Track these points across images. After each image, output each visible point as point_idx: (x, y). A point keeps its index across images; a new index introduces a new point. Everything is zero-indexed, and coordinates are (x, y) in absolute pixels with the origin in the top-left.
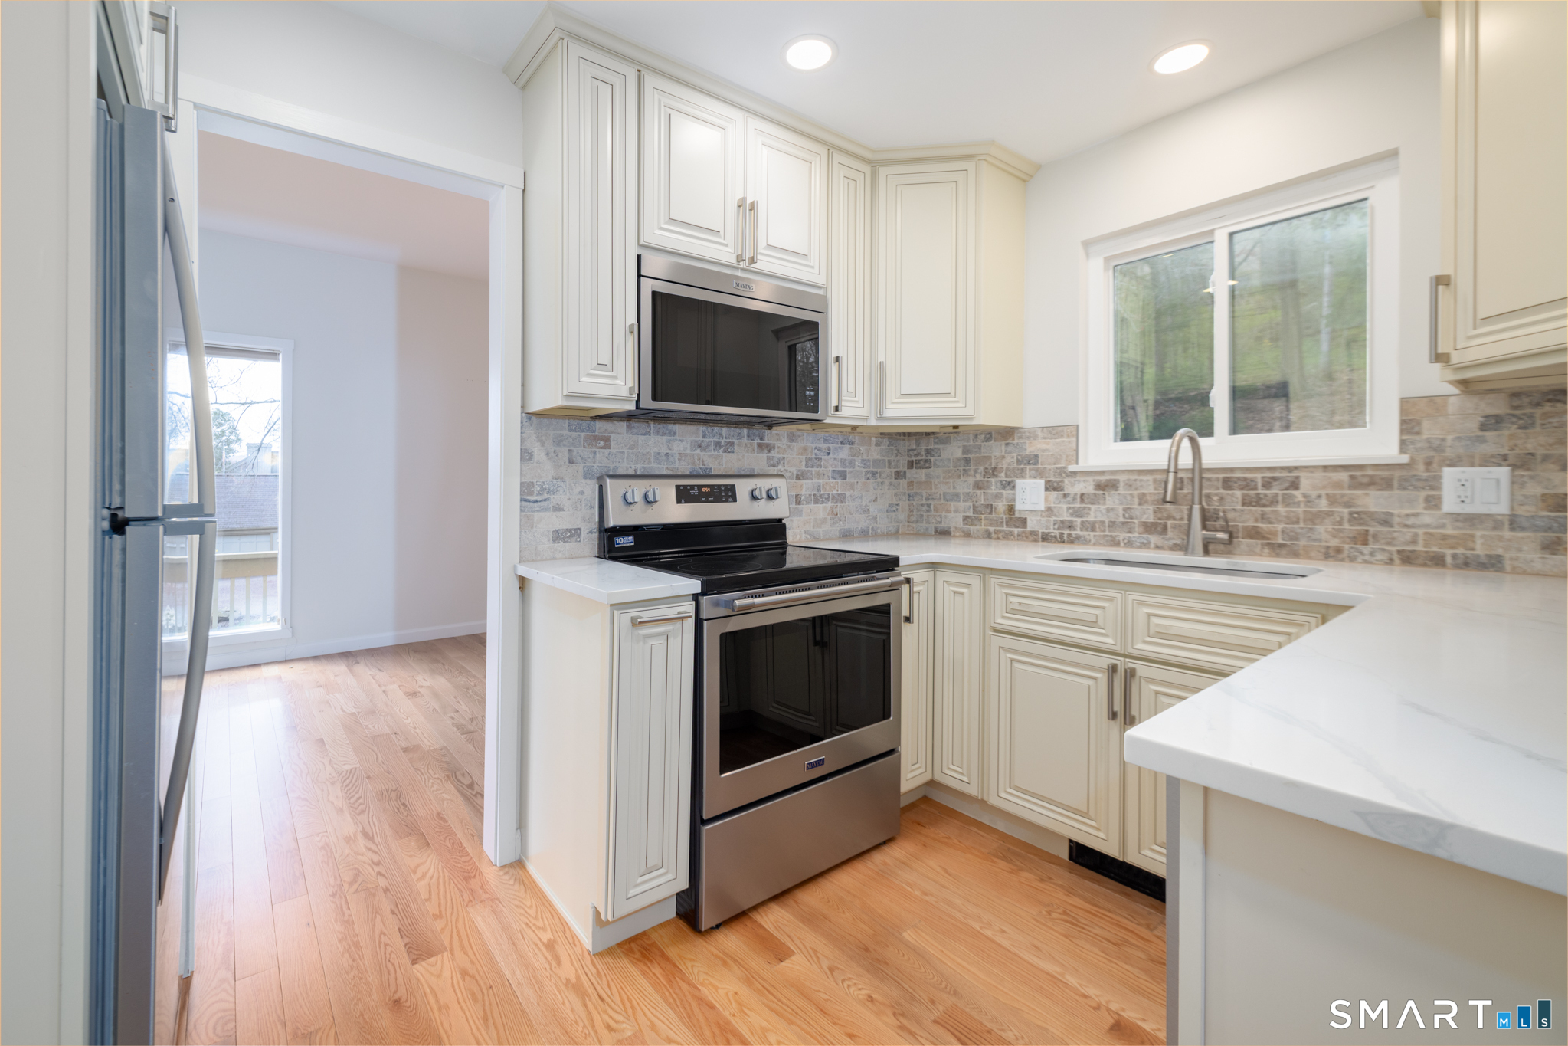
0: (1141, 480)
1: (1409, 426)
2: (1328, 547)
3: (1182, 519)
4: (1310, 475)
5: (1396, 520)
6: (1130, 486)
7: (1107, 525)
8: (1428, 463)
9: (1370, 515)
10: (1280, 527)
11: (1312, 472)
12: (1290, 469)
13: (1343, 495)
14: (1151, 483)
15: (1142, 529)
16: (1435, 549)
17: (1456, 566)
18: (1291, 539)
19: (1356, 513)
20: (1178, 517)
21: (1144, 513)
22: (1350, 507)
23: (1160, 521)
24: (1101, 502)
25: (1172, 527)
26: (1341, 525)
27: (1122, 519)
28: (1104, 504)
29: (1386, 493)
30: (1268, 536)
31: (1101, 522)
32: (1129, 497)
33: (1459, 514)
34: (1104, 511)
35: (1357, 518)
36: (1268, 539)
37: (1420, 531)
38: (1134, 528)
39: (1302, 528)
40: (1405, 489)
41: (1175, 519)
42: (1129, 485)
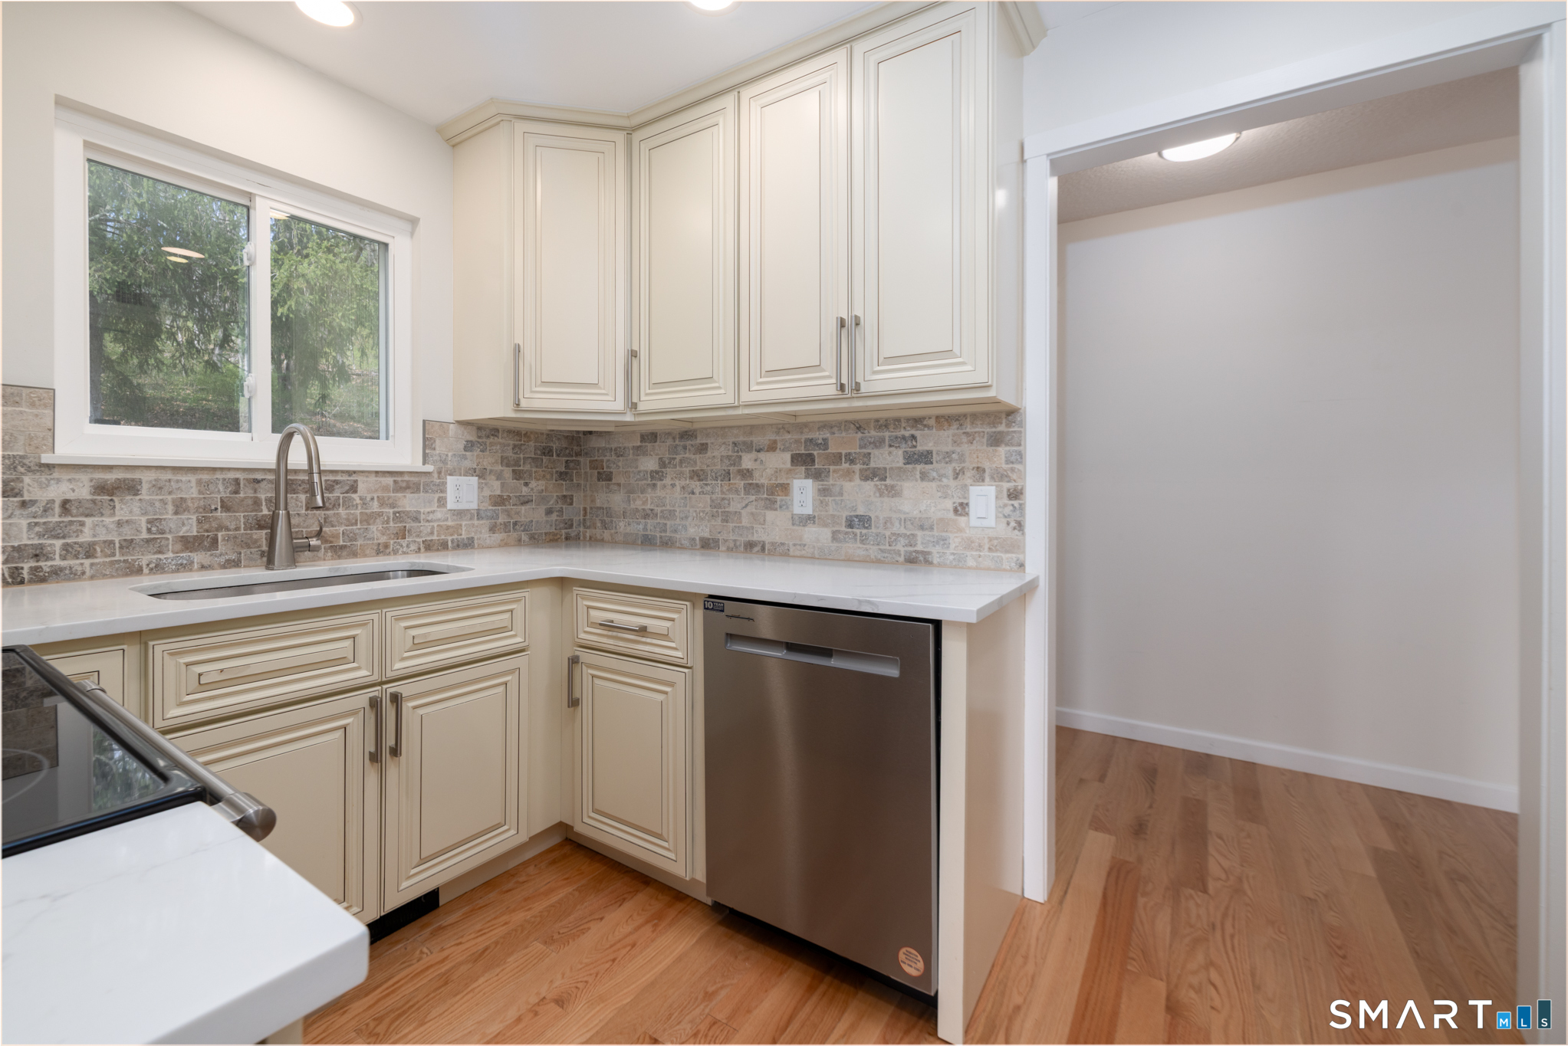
0: (178, 481)
1: (428, 443)
2: (379, 544)
3: (237, 529)
4: (365, 479)
5: (422, 517)
6: (160, 488)
7: (117, 545)
8: (439, 473)
9: (407, 513)
10: (341, 529)
11: (367, 477)
12: (350, 473)
13: (389, 498)
14: (193, 484)
15: (179, 546)
16: (443, 537)
17: (454, 548)
18: (351, 540)
19: (399, 512)
20: (233, 527)
21: (183, 524)
22: (394, 507)
23: (206, 534)
24: (107, 511)
25: (224, 540)
26: (387, 523)
27: (145, 535)
28: (113, 514)
29: (416, 495)
30: (331, 539)
31: (105, 542)
32: (157, 504)
33: (455, 510)
34: (112, 526)
35: (399, 516)
36: (331, 542)
37: (435, 524)
38: (168, 545)
39: (359, 529)
40: (427, 492)
41: (227, 529)
42: (157, 487)
